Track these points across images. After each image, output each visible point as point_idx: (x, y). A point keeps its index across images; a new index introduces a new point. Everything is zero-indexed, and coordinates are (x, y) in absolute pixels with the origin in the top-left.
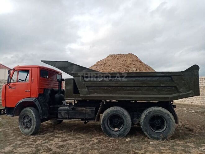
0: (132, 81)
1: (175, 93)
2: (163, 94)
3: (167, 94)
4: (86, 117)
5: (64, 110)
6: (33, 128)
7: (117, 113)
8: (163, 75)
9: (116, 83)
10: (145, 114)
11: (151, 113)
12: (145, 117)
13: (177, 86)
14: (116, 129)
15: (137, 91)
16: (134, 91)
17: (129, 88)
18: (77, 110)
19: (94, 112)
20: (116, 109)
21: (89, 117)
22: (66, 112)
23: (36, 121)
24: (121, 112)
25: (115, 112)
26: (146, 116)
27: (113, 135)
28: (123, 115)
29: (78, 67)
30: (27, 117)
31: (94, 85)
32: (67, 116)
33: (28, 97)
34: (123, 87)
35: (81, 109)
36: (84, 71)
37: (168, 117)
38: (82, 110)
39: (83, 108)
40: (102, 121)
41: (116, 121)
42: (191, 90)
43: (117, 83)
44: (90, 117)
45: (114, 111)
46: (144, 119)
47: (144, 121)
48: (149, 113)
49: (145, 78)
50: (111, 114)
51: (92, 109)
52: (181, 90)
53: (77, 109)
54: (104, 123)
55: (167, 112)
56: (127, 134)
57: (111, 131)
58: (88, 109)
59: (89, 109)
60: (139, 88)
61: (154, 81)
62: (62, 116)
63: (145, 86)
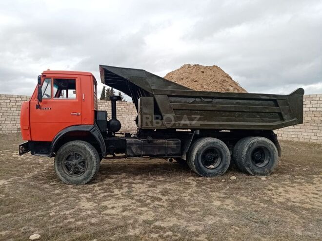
0: (233, 104)
1: (278, 121)
2: (267, 122)
3: (270, 122)
4: (168, 153)
5: (136, 144)
6: (90, 174)
7: (214, 146)
8: (268, 98)
9: (212, 106)
10: (248, 146)
11: (255, 144)
12: (248, 150)
13: (282, 112)
14: (212, 166)
15: (237, 117)
16: (234, 118)
17: (228, 113)
18: (156, 144)
19: (180, 145)
20: (213, 141)
21: (172, 153)
22: (139, 147)
23: (96, 162)
24: (219, 145)
25: (211, 145)
26: (249, 148)
27: (210, 173)
28: (222, 148)
29: (162, 80)
30: (76, 156)
31: (184, 108)
32: (141, 152)
33: (78, 124)
34: (222, 112)
35: (161, 141)
36: (170, 87)
37: (272, 149)
38: (163, 143)
39: (164, 141)
40: (196, 158)
41: (210, 155)
42: (295, 117)
43: (215, 106)
44: (174, 153)
45: (210, 143)
46: (247, 153)
47: (246, 154)
48: (253, 144)
49: (248, 101)
50: (206, 147)
51: (176, 142)
52: (285, 117)
53: (155, 142)
54: (197, 159)
55: (271, 142)
56: (225, 171)
57: (206, 170)
58: (171, 142)
59: (174, 142)
60: (240, 113)
61: (257, 105)
62: (133, 153)
63: (248, 111)
